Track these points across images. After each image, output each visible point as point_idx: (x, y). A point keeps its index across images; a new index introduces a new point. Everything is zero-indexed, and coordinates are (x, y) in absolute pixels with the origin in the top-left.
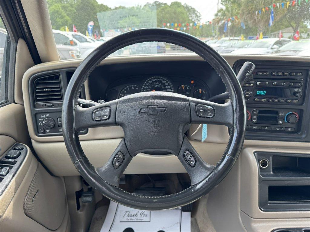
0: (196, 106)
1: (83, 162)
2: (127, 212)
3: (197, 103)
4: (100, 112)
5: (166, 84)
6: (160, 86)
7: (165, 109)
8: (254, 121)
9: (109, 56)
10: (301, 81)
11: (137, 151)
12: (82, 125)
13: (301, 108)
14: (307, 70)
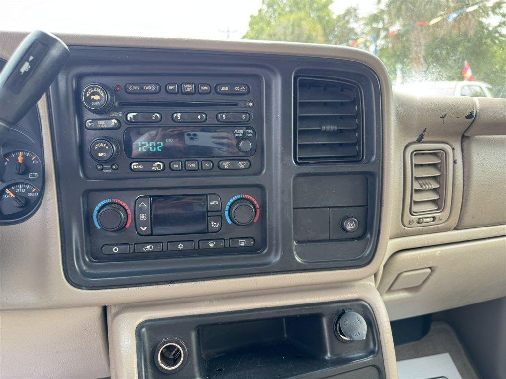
8: (143, 228)
10: (248, 109)
13: (257, 182)
14: (257, 77)
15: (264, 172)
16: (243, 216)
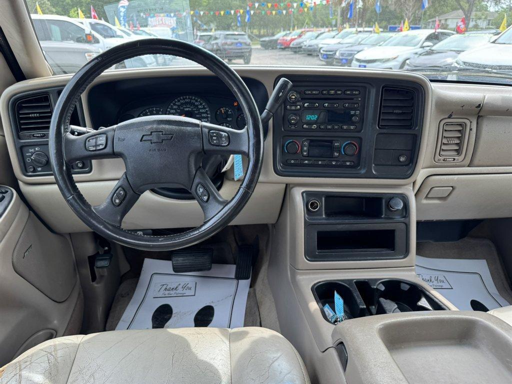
0: (209, 132)
1: (76, 198)
2: (163, 285)
3: (210, 129)
4: (94, 140)
5: (200, 107)
6: (192, 109)
7: (172, 137)
8: (305, 153)
9: (105, 71)
10: (358, 102)
11: (141, 186)
12: (73, 156)
13: (359, 136)
14: (365, 87)
15: (363, 131)
16: (350, 151)
